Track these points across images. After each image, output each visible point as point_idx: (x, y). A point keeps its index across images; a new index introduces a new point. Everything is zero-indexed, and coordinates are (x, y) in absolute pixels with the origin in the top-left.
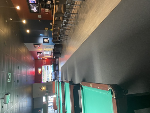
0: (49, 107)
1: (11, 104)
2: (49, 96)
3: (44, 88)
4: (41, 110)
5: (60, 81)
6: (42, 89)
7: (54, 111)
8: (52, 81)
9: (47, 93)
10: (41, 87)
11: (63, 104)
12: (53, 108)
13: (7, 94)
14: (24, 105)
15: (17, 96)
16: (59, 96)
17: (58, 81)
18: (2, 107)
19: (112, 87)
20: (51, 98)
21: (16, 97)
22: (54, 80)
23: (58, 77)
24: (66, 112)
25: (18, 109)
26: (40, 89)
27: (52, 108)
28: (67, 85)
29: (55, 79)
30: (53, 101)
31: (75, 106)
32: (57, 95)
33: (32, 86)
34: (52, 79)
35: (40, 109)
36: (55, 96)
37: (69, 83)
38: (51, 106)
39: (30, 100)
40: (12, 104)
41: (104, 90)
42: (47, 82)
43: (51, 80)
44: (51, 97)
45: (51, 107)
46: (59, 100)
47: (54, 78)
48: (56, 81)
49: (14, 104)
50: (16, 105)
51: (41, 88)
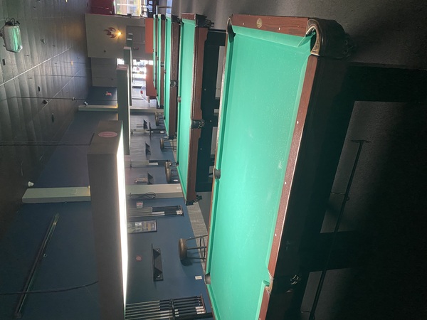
0: (133, 90)
1: (26, 59)
2: (135, 61)
3: (119, 34)
4: (113, 93)
5: (168, 16)
6: (113, 36)
7: (147, 102)
8: (145, 15)
9: (128, 46)
10: (111, 29)
11: (172, 81)
12: (145, 92)
13: (9, 24)
14: (65, 72)
15: (42, 41)
16: (162, 63)
17: (163, 17)
18: (4, 64)
19: (317, 25)
20: (141, 66)
21: (40, 43)
22: (150, 15)
23: (163, 5)
24: (180, 101)
25: (50, 77)
26: (109, 34)
27: (142, 92)
28: (189, 27)
29: (154, 10)
30: (144, 76)
31: (203, 89)
32: (157, 59)
33: (83, 18)
34: (146, 10)
35: (111, 90)
36: (151, 63)
37: (195, 21)
38: (140, 87)
39: (82, 60)
40: (29, 58)
41: (292, 36)
42: (129, 15)
43: (143, 12)
44: (138, 63)
45: (140, 90)
46: (163, 72)
47: (151, 7)
48: (157, 16)
49: (35, 60)
50: (42, 65)
51: (112, 33)
